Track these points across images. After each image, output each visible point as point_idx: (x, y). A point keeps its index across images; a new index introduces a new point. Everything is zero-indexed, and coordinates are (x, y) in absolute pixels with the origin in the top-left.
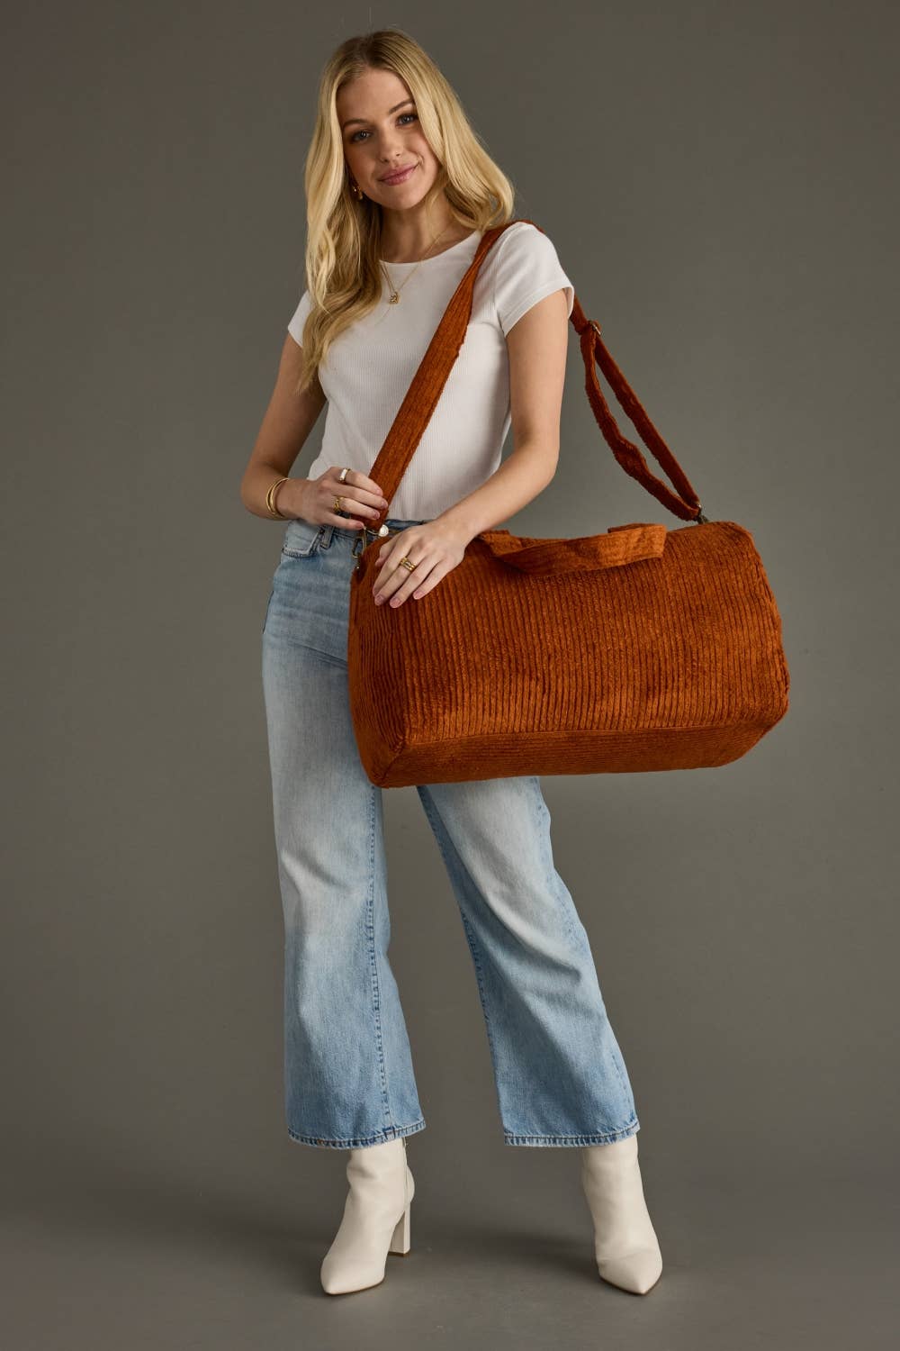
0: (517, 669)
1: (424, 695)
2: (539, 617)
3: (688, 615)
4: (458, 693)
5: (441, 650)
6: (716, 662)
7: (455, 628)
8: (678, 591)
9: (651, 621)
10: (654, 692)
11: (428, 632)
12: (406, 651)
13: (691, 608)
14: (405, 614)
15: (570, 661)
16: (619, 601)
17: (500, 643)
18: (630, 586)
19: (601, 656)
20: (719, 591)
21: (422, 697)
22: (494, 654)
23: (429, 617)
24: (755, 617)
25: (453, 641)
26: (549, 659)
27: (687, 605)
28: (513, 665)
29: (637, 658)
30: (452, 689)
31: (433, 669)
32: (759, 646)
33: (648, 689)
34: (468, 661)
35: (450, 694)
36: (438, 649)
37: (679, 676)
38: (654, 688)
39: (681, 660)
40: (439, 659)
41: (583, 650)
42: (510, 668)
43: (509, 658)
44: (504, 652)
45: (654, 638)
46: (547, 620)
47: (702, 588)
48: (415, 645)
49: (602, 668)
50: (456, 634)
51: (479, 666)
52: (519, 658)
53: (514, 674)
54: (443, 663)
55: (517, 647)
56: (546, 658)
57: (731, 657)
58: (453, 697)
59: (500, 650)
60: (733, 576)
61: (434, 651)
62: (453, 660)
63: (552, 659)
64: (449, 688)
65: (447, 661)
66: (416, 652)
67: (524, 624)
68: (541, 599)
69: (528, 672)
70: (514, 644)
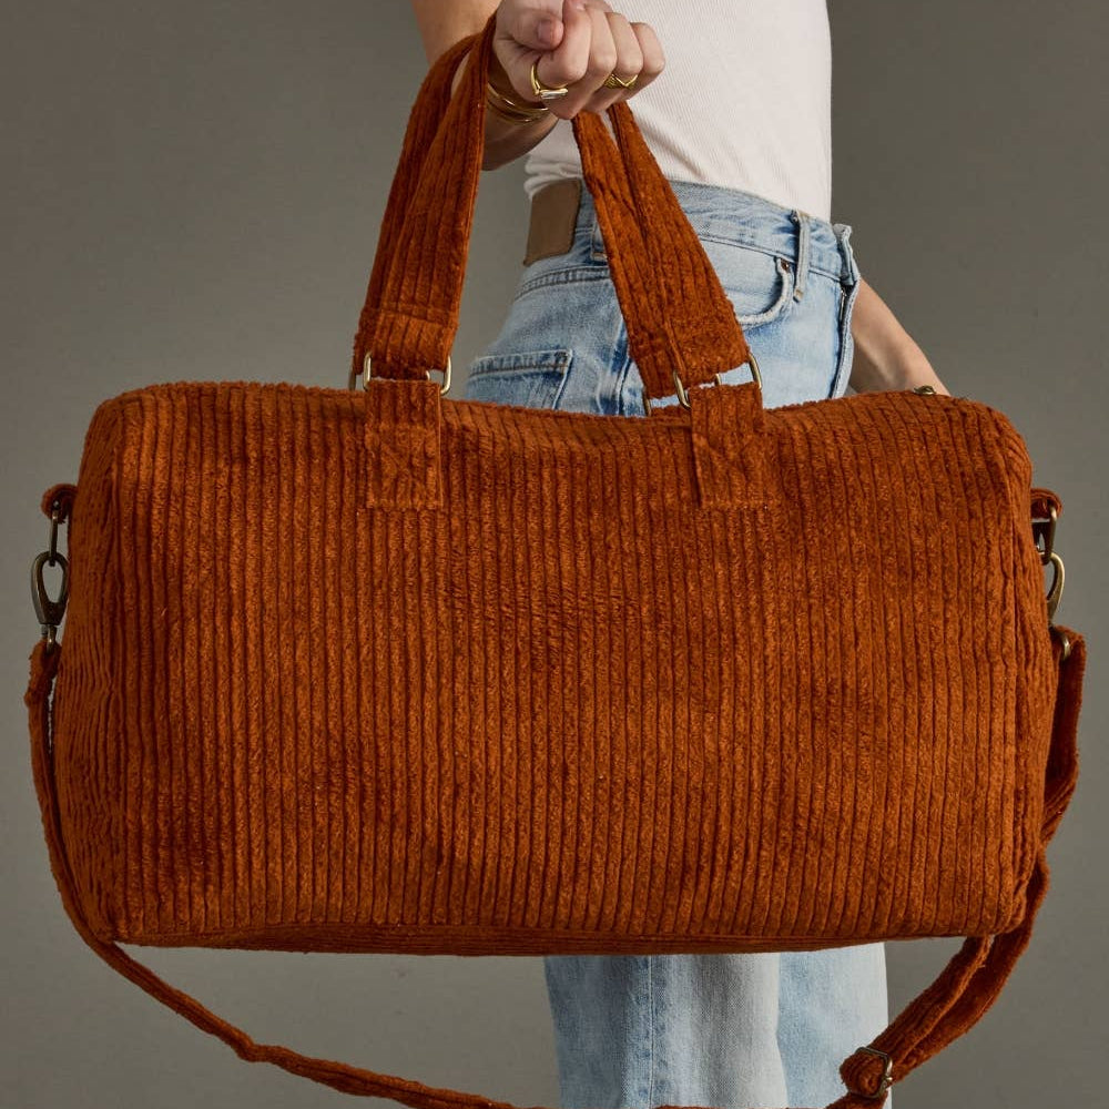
0: (378, 811)
1: (162, 853)
2: (446, 694)
3: (805, 707)
4: (239, 857)
5: (209, 755)
6: (854, 820)
7: (247, 707)
8: (790, 646)
9: (710, 718)
10: (698, 876)
11: (185, 708)
12: (135, 742)
13: (813, 689)
14: (140, 656)
15: (506, 801)
16: (643, 664)
17: (344, 752)
18: (674, 630)
19: (580, 793)
20: (895, 647)
21: (156, 857)
22: (328, 775)
23: (191, 674)
24: (972, 714)
25: (239, 737)
26: (456, 794)
27: (806, 679)
28: (369, 805)
29: (665, 802)
30: (224, 847)
31: (187, 800)
32: (971, 782)
33: (685, 869)
34: (266, 790)
35: (221, 857)
36: (202, 754)
37: (760, 847)
38: (700, 868)
39: (770, 813)
40: (202, 775)
41: (538, 779)
42: (362, 809)
43: (363, 788)
44: (350, 774)
45: (712, 758)
46: (463, 701)
47: (851, 637)
48: (154, 733)
49: (579, 820)
50: (247, 721)
51: (291, 804)
52: (386, 787)
53: (370, 822)
54: (211, 787)
55: (384, 764)
56: (448, 791)
57: (894, 813)
58: (227, 864)
59: (344, 769)
60: (937, 608)
61: (193, 755)
62: (232, 784)
63: (464, 794)
64: (219, 846)
65: (219, 784)
66: (154, 752)
67: (407, 711)
68: (456, 652)
69: (403, 820)
70: (377, 756)
